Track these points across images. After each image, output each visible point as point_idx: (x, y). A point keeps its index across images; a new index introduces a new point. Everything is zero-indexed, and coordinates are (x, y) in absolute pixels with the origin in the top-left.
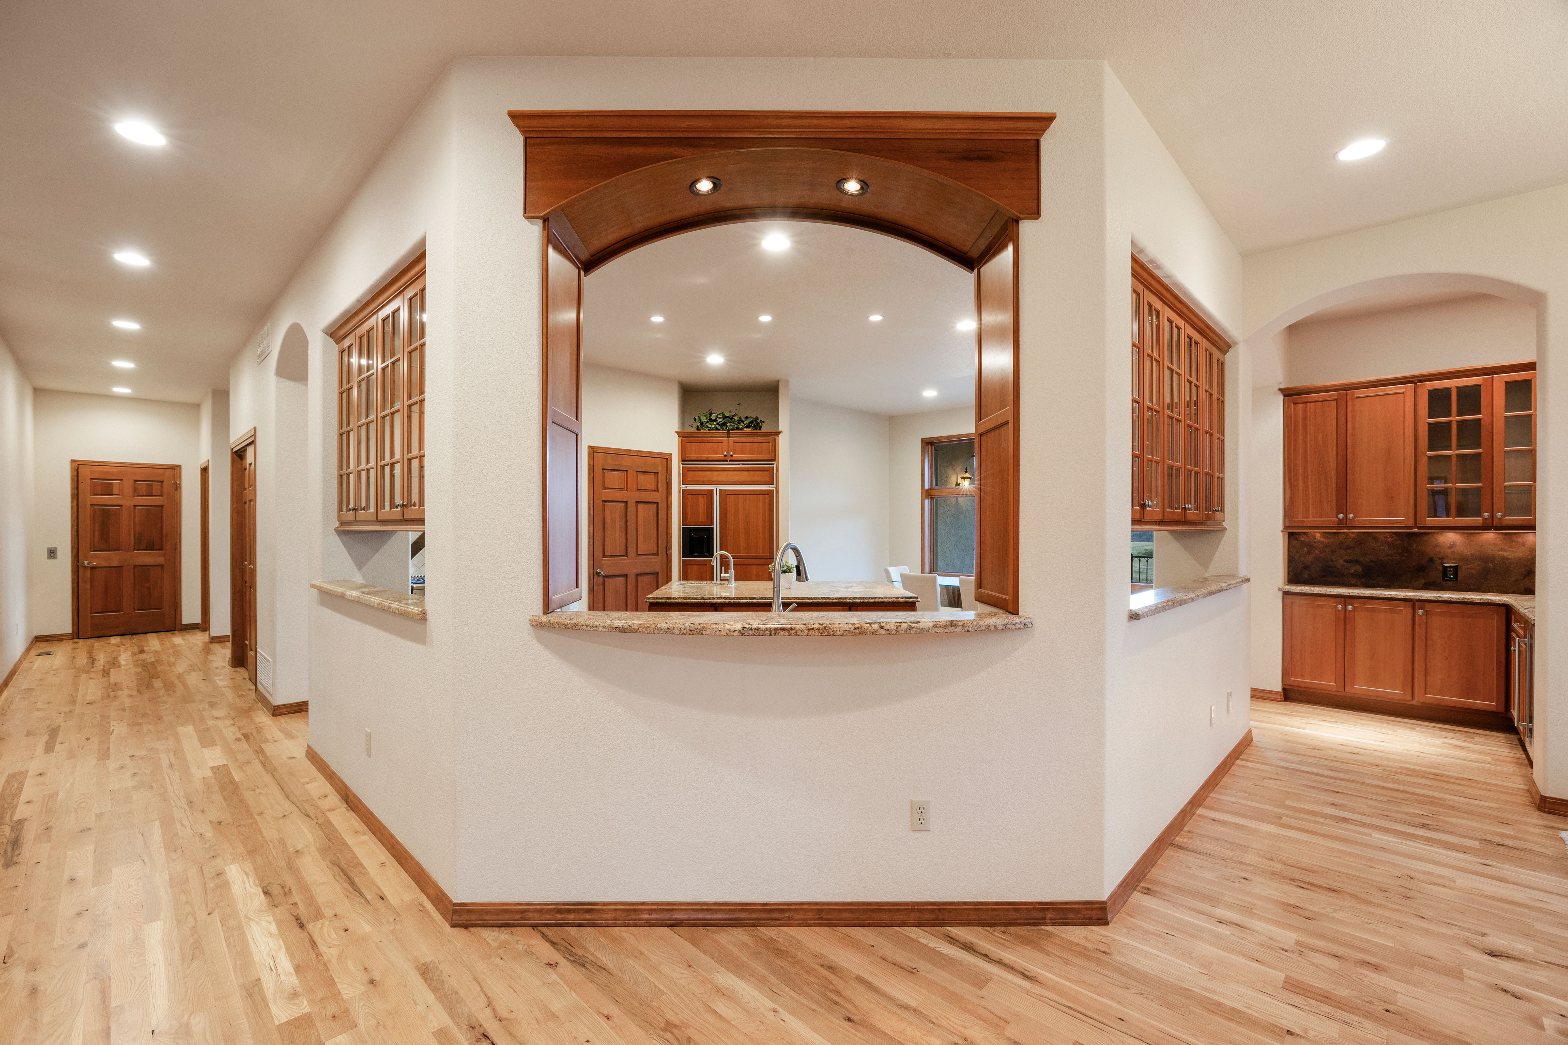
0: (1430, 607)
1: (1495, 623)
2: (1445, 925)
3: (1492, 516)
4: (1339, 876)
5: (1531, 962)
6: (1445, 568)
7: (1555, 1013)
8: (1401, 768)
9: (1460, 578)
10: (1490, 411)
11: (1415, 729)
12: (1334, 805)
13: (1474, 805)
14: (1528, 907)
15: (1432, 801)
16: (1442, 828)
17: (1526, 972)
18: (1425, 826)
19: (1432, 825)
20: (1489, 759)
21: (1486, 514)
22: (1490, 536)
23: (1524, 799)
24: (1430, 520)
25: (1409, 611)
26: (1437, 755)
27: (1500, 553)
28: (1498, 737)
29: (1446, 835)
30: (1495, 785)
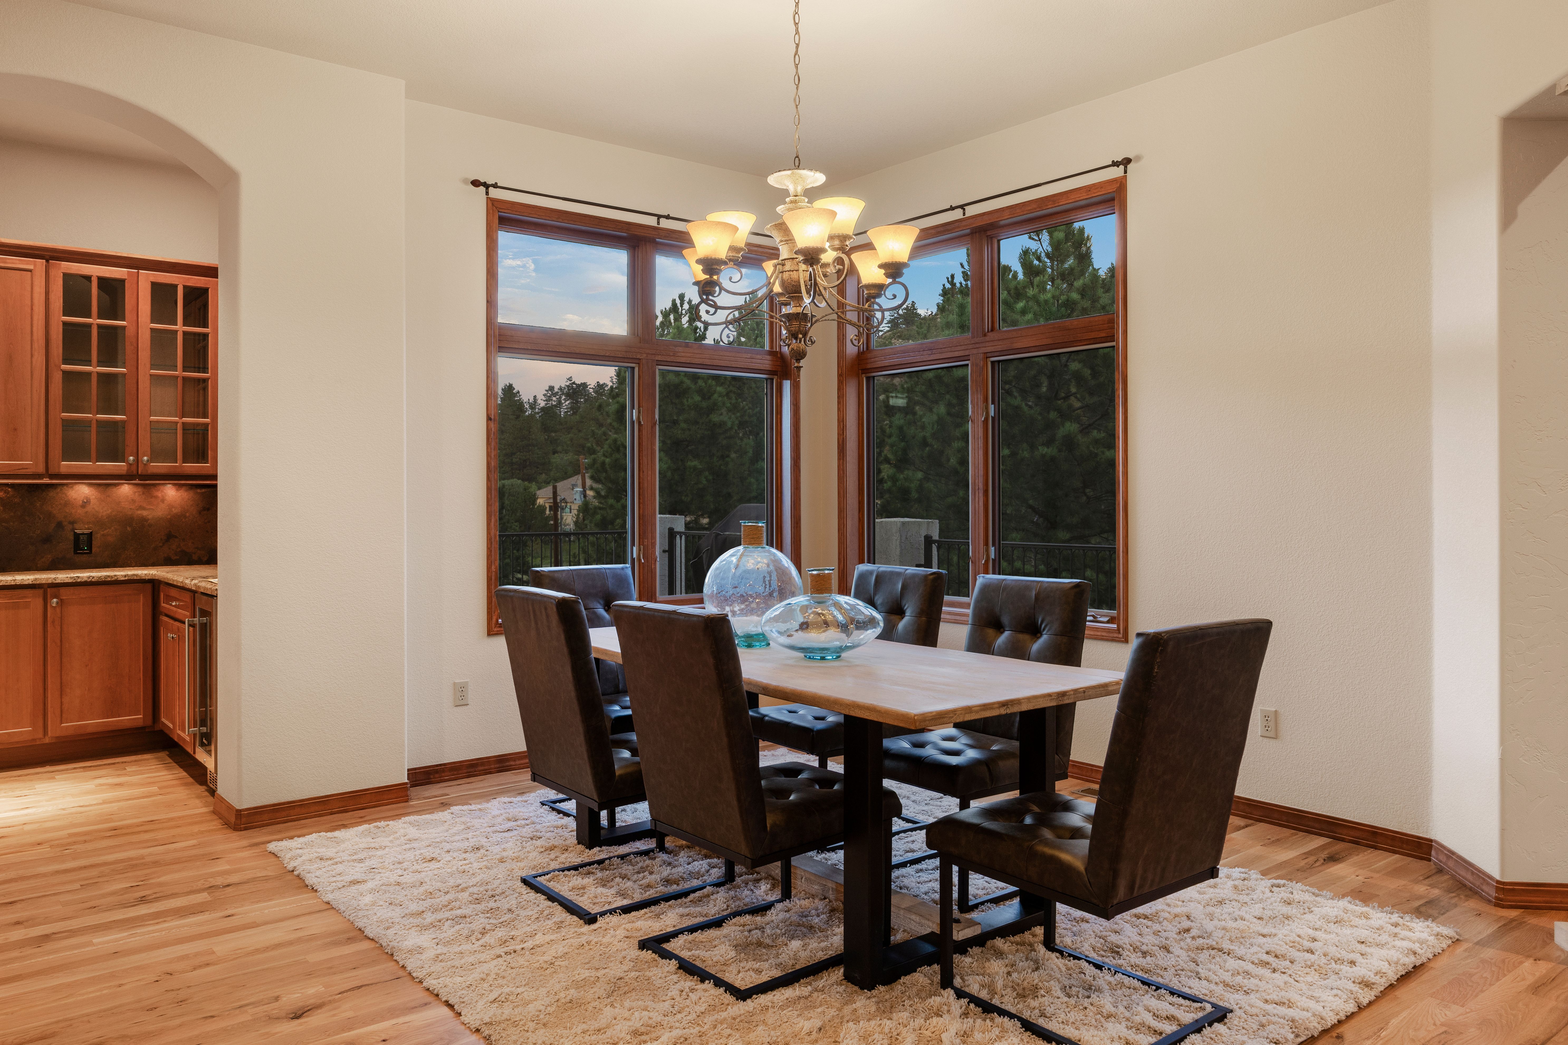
0: (65, 593)
1: (139, 606)
2: (237, 1011)
3: (137, 460)
4: (89, 1022)
5: (330, 1002)
6: (77, 536)
7: (377, 1042)
8: (71, 835)
9: (94, 550)
10: (135, 318)
11: (54, 778)
12: (18, 923)
13: (175, 850)
14: (290, 943)
15: (132, 865)
16: (161, 894)
17: (334, 1015)
18: (143, 900)
19: (149, 895)
20: (155, 789)
21: (131, 458)
22: (126, 490)
23: (214, 823)
24: (67, 466)
25: (39, 602)
26: (101, 804)
27: (139, 512)
28: (148, 759)
29: (171, 901)
30: (180, 818)
